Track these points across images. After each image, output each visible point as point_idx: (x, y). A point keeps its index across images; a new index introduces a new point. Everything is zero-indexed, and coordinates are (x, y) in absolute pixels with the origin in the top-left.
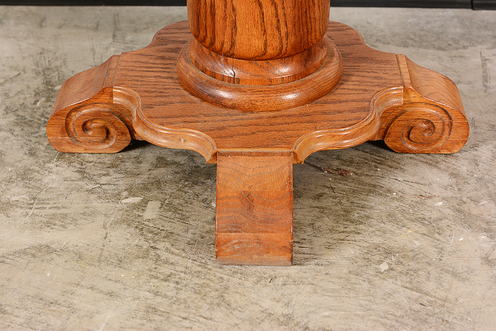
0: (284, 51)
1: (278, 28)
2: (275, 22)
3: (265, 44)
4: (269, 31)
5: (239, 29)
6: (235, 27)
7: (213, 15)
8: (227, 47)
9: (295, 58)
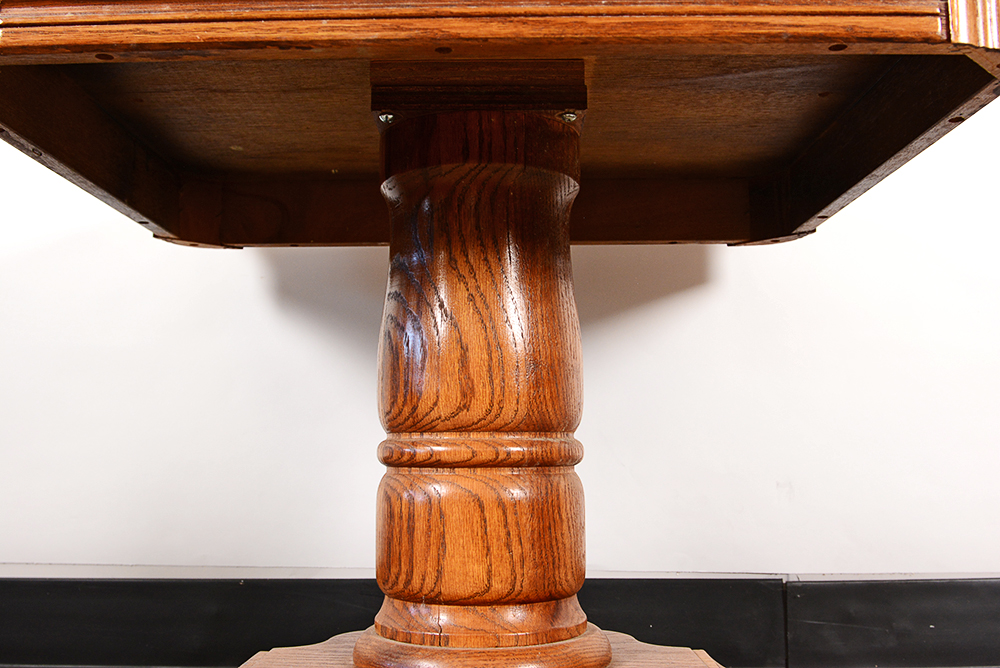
0: (518, 588)
1: (508, 546)
2: (503, 534)
3: (489, 572)
4: (494, 550)
5: (449, 547)
6: (444, 544)
7: (411, 530)
8: (430, 582)
9: (538, 607)
